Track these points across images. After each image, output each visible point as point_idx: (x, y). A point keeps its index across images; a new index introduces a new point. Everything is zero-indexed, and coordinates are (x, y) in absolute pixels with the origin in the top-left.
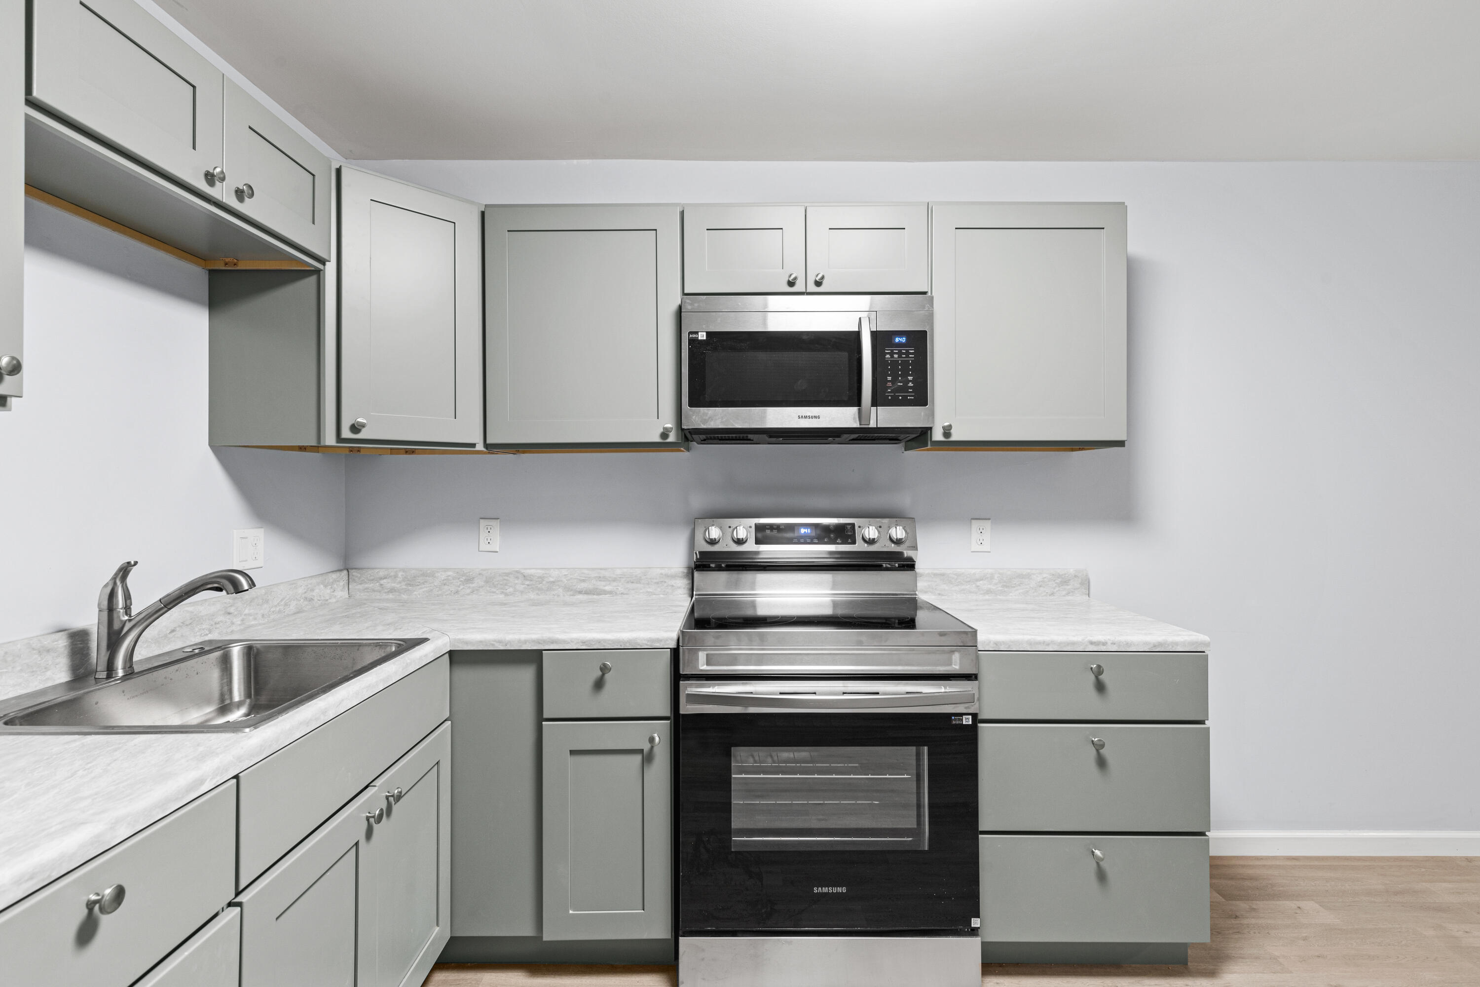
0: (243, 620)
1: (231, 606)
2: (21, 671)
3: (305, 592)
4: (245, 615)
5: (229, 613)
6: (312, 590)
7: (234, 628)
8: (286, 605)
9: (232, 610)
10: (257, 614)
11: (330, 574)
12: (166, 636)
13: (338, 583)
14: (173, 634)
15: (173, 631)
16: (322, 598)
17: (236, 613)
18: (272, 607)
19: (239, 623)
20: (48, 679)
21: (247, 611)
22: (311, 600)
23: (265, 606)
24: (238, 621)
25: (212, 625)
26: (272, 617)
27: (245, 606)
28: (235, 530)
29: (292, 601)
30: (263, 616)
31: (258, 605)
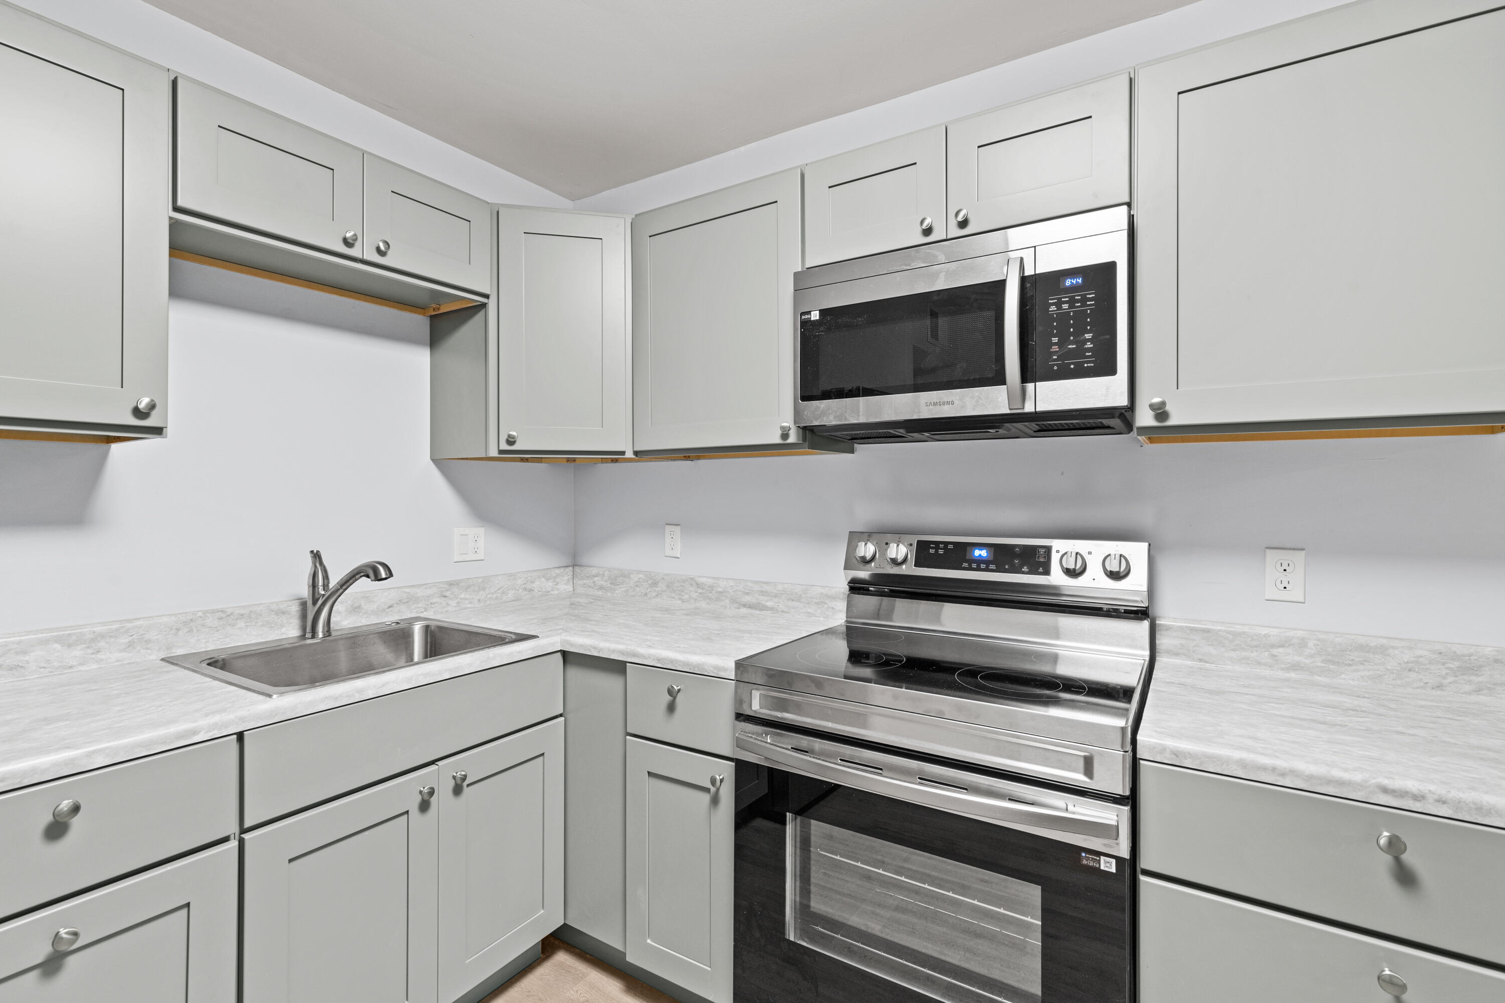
0: (458, 603)
1: (447, 590)
2: (262, 626)
3: (525, 584)
4: (461, 599)
5: (445, 597)
6: (533, 582)
7: (449, 608)
8: (503, 593)
9: (448, 594)
10: (473, 599)
11: (553, 570)
12: (384, 610)
13: (562, 578)
14: (391, 609)
15: (390, 607)
16: (544, 590)
17: (451, 596)
18: (489, 594)
19: (455, 605)
20: (282, 634)
21: (462, 596)
22: (531, 590)
23: (482, 592)
24: (453, 603)
25: (428, 605)
26: (488, 602)
27: (461, 591)
28: (455, 529)
29: (510, 591)
30: (479, 600)
31: (474, 591)
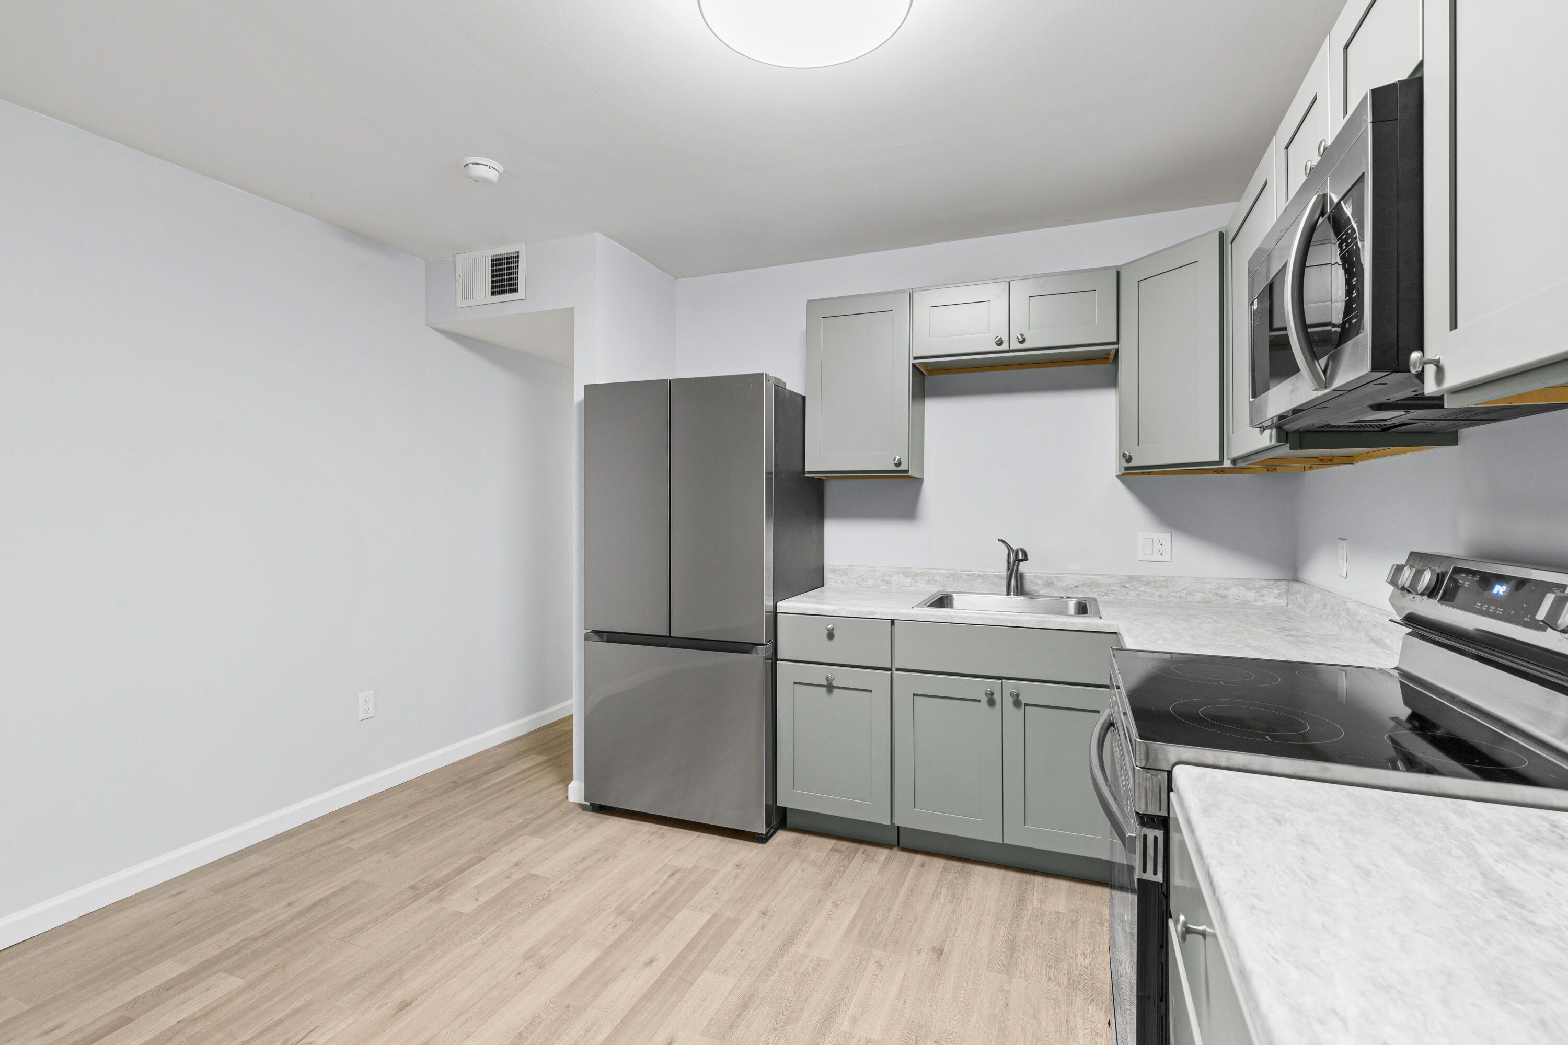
0: (1138, 594)
1: (1127, 582)
2: (991, 584)
3: (1217, 589)
4: (1141, 591)
5: (1125, 587)
6: (1227, 589)
7: (1129, 597)
8: (1188, 593)
9: (1128, 585)
10: (1153, 593)
11: (1258, 581)
12: (1071, 589)
13: (1270, 590)
14: (1077, 589)
15: (1076, 587)
16: (1243, 599)
17: (1131, 588)
18: (1171, 592)
19: (1134, 595)
20: (1002, 591)
21: (1143, 589)
22: (1224, 597)
23: (1163, 589)
24: (1133, 594)
25: (1108, 591)
26: (1170, 599)
27: (1141, 585)
28: (1140, 533)
29: (1197, 593)
30: (1160, 596)
31: (1155, 587)
